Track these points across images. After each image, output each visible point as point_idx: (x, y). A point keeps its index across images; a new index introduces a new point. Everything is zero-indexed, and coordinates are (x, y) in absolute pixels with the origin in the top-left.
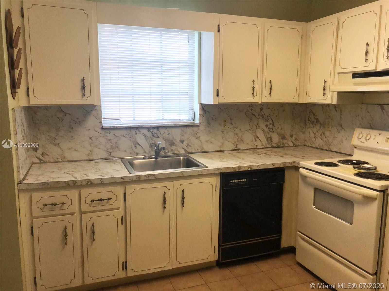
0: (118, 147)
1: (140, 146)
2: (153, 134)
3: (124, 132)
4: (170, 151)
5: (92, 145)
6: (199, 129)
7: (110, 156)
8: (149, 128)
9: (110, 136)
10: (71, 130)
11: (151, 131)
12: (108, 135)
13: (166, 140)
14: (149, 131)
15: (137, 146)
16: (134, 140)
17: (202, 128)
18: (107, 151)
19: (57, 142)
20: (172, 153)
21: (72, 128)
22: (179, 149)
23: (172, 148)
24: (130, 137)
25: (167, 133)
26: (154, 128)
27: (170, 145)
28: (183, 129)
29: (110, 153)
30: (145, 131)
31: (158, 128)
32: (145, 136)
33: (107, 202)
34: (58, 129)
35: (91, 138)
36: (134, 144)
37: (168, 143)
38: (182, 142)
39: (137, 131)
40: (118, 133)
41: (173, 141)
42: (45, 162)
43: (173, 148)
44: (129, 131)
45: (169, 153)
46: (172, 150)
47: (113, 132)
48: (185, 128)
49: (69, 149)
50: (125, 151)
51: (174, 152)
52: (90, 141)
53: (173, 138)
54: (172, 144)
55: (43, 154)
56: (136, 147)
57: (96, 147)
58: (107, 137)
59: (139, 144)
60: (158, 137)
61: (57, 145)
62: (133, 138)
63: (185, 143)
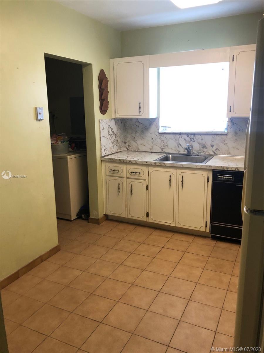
0: (167, 146)
1: (182, 146)
2: (191, 139)
3: (172, 136)
4: (202, 152)
5: (153, 143)
6: (227, 137)
7: (162, 151)
8: (188, 134)
9: (163, 139)
10: (142, 133)
11: (189, 136)
12: (162, 137)
13: (200, 143)
14: (188, 136)
15: (180, 146)
16: (177, 142)
17: (229, 136)
18: (161, 147)
19: (136, 139)
20: (203, 153)
21: (143, 132)
22: (209, 152)
23: (203, 150)
24: (175, 140)
25: (201, 139)
26: (191, 134)
27: (202, 147)
28: (213, 136)
29: (163, 149)
30: (186, 136)
31: (194, 134)
32: (185, 140)
33: (139, 175)
34: (136, 132)
35: (152, 139)
36: (177, 145)
37: (201, 146)
38: (212, 146)
39: (180, 136)
40: (167, 136)
41: (205, 145)
42: (129, 151)
43: (205, 150)
44: (174, 135)
45: (201, 153)
46: (203, 151)
47: (165, 136)
48: (215, 136)
49: (141, 144)
50: (172, 149)
51: (205, 153)
52: (152, 140)
53: (205, 143)
54: (204, 147)
55: (129, 146)
56: (178, 147)
57: (155, 144)
58: (161, 139)
59: (181, 145)
60: (194, 141)
61: (135, 141)
62: (177, 141)
63: (215, 147)
